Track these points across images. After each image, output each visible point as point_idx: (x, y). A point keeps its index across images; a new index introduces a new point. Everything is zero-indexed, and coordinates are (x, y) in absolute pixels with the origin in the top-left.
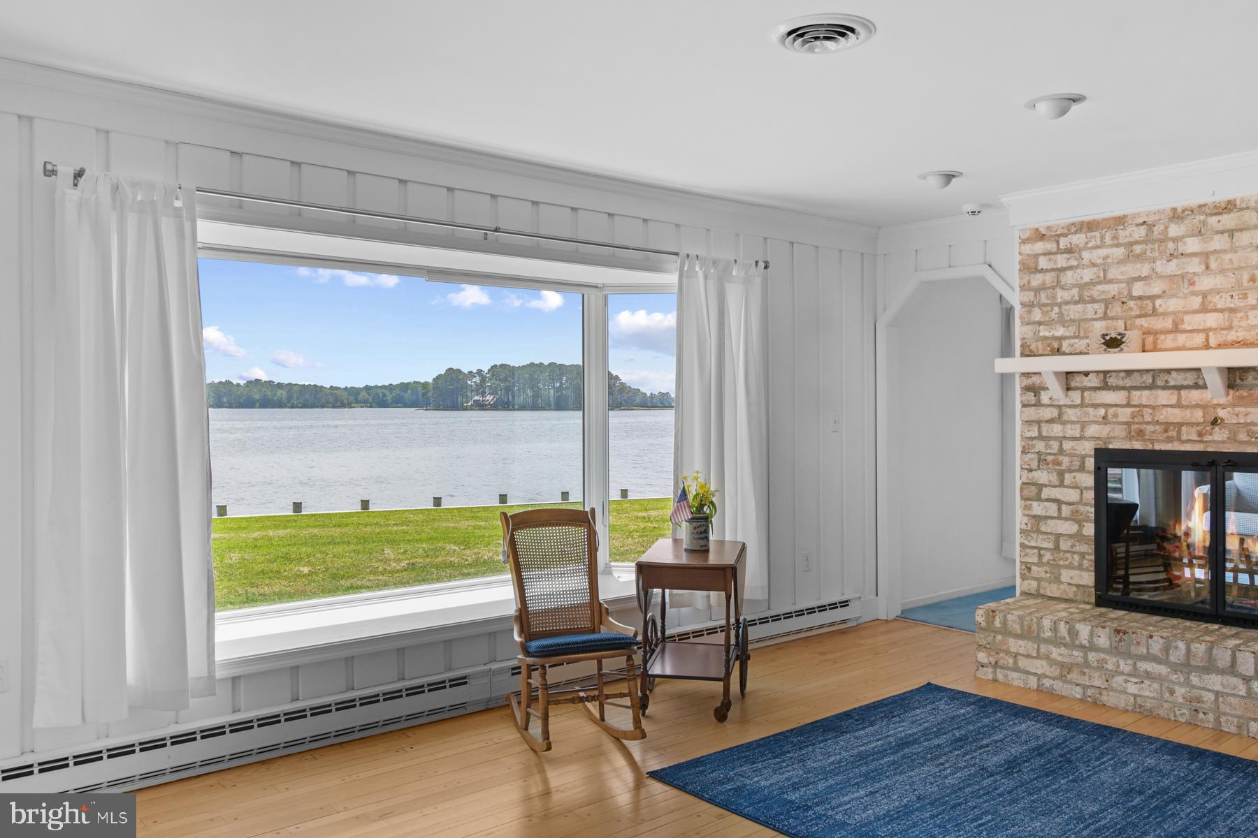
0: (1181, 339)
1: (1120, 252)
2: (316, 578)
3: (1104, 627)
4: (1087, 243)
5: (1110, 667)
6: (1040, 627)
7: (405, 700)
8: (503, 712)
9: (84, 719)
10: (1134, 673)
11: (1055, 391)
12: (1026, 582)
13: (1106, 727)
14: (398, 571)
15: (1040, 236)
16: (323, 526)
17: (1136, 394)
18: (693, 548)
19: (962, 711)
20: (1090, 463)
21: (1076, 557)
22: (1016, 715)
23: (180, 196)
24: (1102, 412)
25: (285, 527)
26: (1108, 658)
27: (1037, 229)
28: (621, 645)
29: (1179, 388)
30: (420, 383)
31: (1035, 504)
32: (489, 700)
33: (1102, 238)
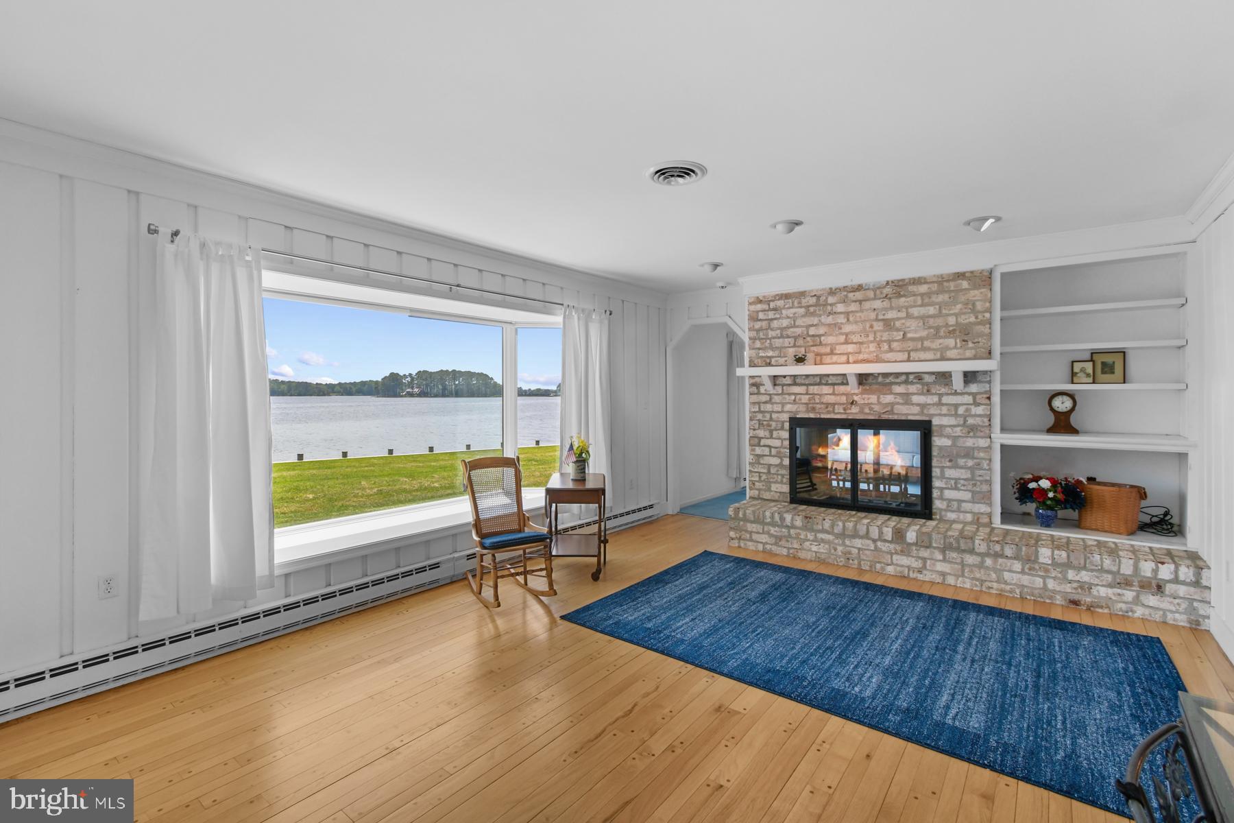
0: (835, 358)
1: (802, 311)
2: (319, 501)
3: (799, 515)
4: (785, 305)
5: (802, 537)
6: (764, 517)
7: (401, 580)
8: (462, 584)
9: (178, 612)
10: (815, 540)
11: (768, 386)
12: (752, 491)
13: (805, 571)
14: (371, 495)
15: (760, 301)
16: (319, 468)
17: (811, 388)
18: (577, 478)
19: (728, 566)
20: (787, 425)
21: (780, 477)
22: (757, 566)
23: (250, 254)
24: (793, 397)
25: (294, 470)
26: (801, 532)
27: (758, 298)
28: (539, 539)
29: (834, 384)
30: (372, 381)
31: (757, 448)
32: (454, 576)
33: (793, 303)
